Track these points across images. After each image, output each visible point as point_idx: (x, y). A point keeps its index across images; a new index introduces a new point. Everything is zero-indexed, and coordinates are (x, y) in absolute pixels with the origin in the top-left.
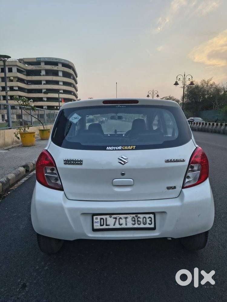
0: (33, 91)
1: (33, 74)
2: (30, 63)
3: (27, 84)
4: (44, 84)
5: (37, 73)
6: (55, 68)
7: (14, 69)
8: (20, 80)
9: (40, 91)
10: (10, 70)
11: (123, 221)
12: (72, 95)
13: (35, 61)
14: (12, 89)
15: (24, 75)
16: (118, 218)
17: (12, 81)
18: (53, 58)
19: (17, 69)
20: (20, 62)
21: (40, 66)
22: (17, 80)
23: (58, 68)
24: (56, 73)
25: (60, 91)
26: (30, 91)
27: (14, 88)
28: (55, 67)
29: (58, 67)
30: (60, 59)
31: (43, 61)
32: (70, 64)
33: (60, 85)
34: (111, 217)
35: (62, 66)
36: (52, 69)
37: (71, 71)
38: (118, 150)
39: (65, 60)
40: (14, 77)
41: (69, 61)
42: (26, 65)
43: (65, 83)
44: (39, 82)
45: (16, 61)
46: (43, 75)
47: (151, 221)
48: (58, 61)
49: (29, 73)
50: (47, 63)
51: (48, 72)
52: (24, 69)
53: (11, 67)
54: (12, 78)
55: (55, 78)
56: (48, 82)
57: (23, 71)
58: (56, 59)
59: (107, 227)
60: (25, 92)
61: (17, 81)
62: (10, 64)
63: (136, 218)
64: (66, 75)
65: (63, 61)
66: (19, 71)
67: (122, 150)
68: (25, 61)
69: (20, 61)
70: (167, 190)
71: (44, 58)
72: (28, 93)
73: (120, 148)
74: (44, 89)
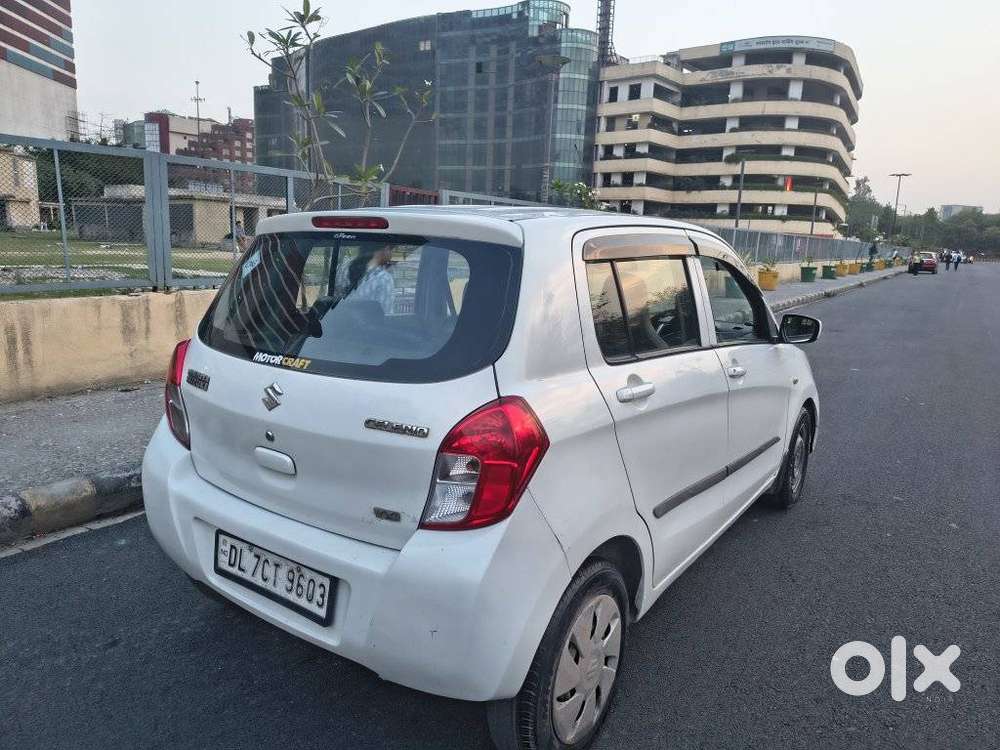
0: (692, 157)
1: (700, 100)
2: (697, 64)
3: (680, 133)
4: (733, 130)
5: (717, 93)
6: (779, 71)
7: (647, 89)
8: (660, 122)
9: (714, 154)
10: (635, 93)
11: (270, 571)
12: (829, 163)
13: (716, 53)
14: (631, 151)
15: (674, 104)
16: (263, 559)
17: (634, 126)
18: (775, 39)
19: (657, 87)
20: (668, 64)
21: (729, 69)
22: (649, 121)
23: (789, 70)
24: (778, 89)
25: (785, 152)
26: (683, 156)
27: (639, 149)
28: (778, 68)
29: (788, 66)
30: (800, 39)
31: (740, 53)
32: (837, 53)
33: (789, 130)
34: (251, 550)
35: (808, 62)
36: (771, 76)
37: (839, 78)
38: (274, 365)
39: (821, 40)
40: (643, 114)
41: (837, 40)
42: (685, 71)
43: (807, 124)
44: (717, 126)
45: (655, 62)
46: (736, 101)
47: (322, 596)
48: (793, 45)
49: (691, 96)
50: (754, 57)
51: (753, 90)
52: (677, 85)
53: (636, 82)
54: (636, 118)
55: (772, 108)
56: (747, 123)
57: (671, 92)
58: (788, 39)
59: (240, 573)
60: (668, 161)
61: (650, 126)
62: (637, 72)
63: (297, 575)
64: (816, 91)
65: (812, 46)
66: (660, 93)
67: (281, 366)
68: (683, 57)
69: (670, 59)
70: (374, 516)
71: (747, 42)
72: (676, 163)
73: (278, 359)
74: (730, 147)
